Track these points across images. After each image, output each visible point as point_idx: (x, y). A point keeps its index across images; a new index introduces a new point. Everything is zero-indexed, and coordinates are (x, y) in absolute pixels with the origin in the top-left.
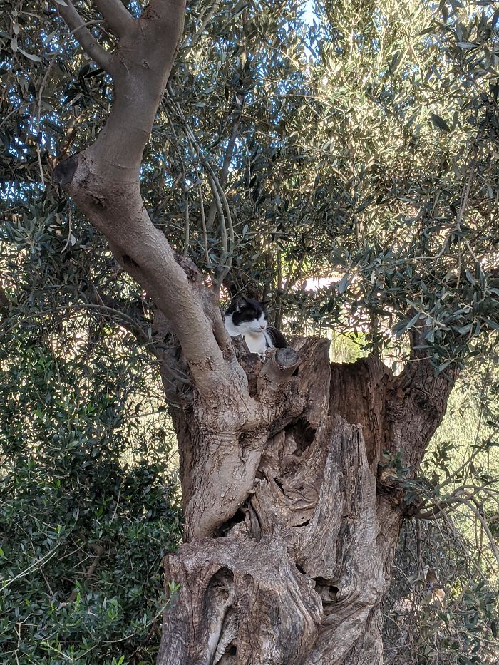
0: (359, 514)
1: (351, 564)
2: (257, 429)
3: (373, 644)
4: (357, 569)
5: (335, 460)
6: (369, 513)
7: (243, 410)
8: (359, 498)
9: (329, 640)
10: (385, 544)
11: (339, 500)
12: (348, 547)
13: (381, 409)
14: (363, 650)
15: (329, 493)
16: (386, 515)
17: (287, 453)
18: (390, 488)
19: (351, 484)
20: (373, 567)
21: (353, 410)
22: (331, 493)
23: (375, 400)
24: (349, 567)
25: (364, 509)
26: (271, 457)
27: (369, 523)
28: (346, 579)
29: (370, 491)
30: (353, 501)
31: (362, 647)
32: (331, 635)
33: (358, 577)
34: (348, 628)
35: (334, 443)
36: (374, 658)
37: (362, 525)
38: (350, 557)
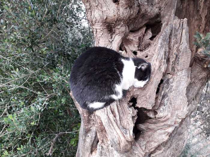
0: (177, 73)
1: (168, 100)
2: (116, 22)
3: (182, 134)
4: (171, 104)
5: (164, 40)
6: (183, 73)
7: (105, 10)
8: (178, 64)
9: (150, 137)
10: (195, 88)
11: (163, 64)
12: (167, 91)
13: (206, 15)
14: (176, 135)
15: (156, 60)
16: (198, 73)
17: (146, 39)
18: (202, 59)
19: (173, 55)
20: (182, 103)
21: (191, 18)
22: (158, 60)
23: (203, 9)
24: (166, 102)
25: (180, 70)
26: (132, 40)
27: (183, 78)
28: (163, 108)
29: (185, 60)
30: (173, 65)
31: (176, 134)
32: (151, 135)
33: (171, 108)
34: (161, 134)
35: (166, 30)
36: (182, 140)
37: (177, 79)
38: (168, 96)
